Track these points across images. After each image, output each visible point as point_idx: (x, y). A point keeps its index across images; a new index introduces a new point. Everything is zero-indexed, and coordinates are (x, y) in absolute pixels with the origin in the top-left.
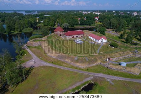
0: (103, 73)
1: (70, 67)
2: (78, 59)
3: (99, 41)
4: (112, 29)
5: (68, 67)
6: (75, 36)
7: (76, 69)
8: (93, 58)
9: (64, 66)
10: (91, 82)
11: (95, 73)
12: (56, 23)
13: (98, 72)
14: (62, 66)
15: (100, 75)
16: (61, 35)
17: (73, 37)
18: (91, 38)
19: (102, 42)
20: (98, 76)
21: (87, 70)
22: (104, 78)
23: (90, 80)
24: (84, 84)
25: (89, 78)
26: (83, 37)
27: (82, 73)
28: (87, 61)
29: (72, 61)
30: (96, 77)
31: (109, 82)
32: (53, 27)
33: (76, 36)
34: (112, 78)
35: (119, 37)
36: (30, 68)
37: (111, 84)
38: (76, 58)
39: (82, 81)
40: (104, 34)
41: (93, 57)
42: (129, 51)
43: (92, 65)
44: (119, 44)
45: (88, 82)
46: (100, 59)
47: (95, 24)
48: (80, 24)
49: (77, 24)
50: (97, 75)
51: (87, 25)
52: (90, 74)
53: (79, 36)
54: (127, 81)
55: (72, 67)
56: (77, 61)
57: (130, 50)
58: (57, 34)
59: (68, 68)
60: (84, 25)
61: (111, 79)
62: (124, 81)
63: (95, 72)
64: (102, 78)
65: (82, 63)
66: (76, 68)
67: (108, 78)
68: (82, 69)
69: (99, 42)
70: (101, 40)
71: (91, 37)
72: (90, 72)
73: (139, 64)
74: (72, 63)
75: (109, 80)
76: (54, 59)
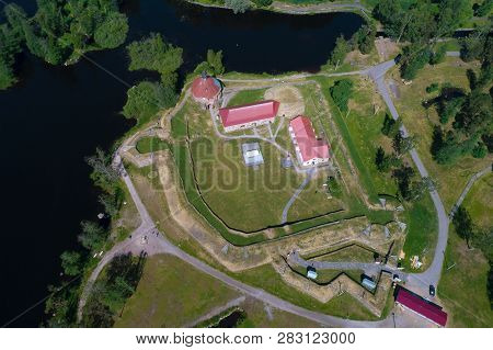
1: (211, 265)
2: (229, 250)
5: (207, 264)
6: (247, 125)
7: (223, 271)
8: (258, 252)
9: (201, 259)
10: (239, 308)
11: (252, 288)
13: (259, 286)
14: (196, 256)
15: (260, 294)
18: (294, 135)
19: (313, 163)
20: (254, 296)
21: (241, 277)
22: (263, 303)
23: (238, 304)
24: (226, 313)
25: (239, 299)
26: (273, 122)
27: (229, 284)
28: (245, 259)
29: (217, 251)
30: (251, 297)
31: (266, 313)
34: (276, 306)
36: (140, 258)
38: (225, 249)
39: (225, 305)
41: (260, 248)
42: (350, 229)
45: (233, 307)
46: (274, 252)
50: (255, 293)
52: (242, 290)
54: (294, 315)
55: (216, 265)
56: (226, 256)
59: (208, 266)
61: (273, 307)
63: (254, 285)
64: (258, 301)
65: (233, 261)
66: (223, 269)
67: (268, 305)
68: (232, 274)
69: (305, 165)
70: (311, 161)
71: (293, 130)
72: (244, 285)
73: (343, 278)
74: (217, 257)
75: (268, 309)
76: (183, 231)
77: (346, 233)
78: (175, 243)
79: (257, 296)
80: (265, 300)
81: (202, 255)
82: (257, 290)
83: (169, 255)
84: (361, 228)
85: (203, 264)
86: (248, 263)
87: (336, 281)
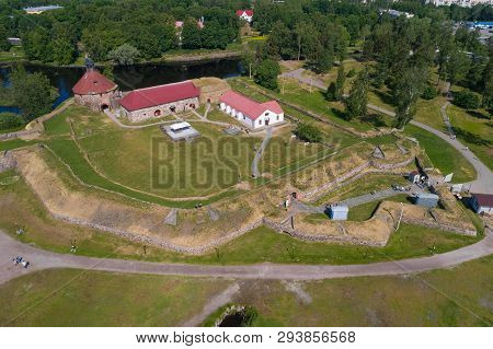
0: (274, 260)
1: (147, 259)
2: (178, 218)
3: (257, 121)
4: (302, 59)
5: (140, 259)
6: (165, 108)
7: (176, 260)
8: (234, 207)
9: (122, 257)
10: (233, 307)
11: (246, 267)
12: (81, 46)
13: (256, 261)
14: (114, 256)
15: (265, 271)
16: (105, 107)
17: (158, 112)
18: (229, 110)
19: (267, 122)
20: (255, 276)
21: (218, 257)
22: (278, 281)
23: (228, 300)
25: (226, 292)
26: (197, 106)
27: (196, 276)
28: (214, 223)
29: (155, 230)
30: (250, 282)
31: (293, 294)
32: (71, 66)
33: (169, 105)
34: (304, 277)
35: (324, 94)
37: (301, 303)
38: (170, 218)
39: (200, 311)
40: (274, 87)
41: (235, 202)
42: (355, 156)
43: (233, 235)
44: (326, 127)
46: (262, 203)
47: (239, 42)
48: (184, 47)
49: (173, 47)
50: (255, 272)
51: (212, 48)
52: (226, 276)
53: (179, 105)
54: (351, 278)
55: (159, 255)
56: (176, 230)
57: (359, 151)
58: (88, 104)
59: (142, 262)
60: (199, 47)
61: (300, 282)
62: (344, 279)
63: (247, 261)
64: (269, 282)
65: (193, 232)
66: (176, 257)
67: (290, 281)
68: (199, 259)
69: (257, 125)
70: (262, 117)
71: (227, 104)
72: (228, 267)
73: (387, 204)
74: (157, 240)
75: (293, 288)
76: (79, 228)
77: (352, 161)
78: (61, 250)
79: (262, 275)
80: (279, 276)
81: (127, 250)
82: (256, 267)
83: (48, 271)
84: (368, 153)
85: (131, 263)
86: (223, 230)
87: (380, 209)
